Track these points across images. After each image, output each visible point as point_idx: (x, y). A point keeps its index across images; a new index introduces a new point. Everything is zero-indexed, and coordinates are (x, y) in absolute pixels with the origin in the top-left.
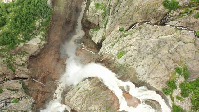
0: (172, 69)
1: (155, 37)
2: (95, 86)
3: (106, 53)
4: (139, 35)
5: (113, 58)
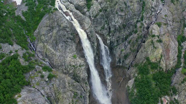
0: (54, 14)
1: (57, 54)
2: (83, 24)
4: (66, 60)
5: (78, 56)
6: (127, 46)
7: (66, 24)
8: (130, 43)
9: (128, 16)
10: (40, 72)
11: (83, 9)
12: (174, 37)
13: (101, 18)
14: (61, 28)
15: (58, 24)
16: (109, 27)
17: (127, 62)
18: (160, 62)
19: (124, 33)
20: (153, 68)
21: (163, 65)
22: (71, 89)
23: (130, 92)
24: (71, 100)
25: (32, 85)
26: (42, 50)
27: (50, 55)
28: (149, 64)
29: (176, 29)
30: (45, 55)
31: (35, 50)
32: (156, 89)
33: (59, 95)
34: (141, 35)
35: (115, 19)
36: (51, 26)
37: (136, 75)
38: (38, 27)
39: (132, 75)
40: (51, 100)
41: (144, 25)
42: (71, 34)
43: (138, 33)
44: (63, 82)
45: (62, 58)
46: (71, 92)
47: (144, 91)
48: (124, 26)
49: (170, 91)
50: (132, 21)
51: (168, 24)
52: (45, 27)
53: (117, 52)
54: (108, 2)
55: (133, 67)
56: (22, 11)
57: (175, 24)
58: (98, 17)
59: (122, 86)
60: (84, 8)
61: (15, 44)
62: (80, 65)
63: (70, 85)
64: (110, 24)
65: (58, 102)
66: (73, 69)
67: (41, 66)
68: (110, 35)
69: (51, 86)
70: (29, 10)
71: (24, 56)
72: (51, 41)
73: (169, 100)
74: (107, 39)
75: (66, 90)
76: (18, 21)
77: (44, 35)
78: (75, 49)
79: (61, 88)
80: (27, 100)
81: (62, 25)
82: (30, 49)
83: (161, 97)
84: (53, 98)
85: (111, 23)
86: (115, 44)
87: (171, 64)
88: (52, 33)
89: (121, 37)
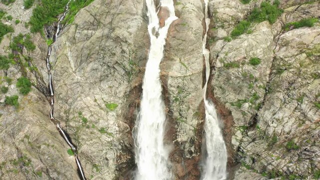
1: (75, 77)
2: (172, 60)
3: (117, 129)
4: (79, 99)
5: (120, 112)
7: (126, 34)
10: (9, 81)
11: (219, 27)
14: (112, 35)
15: (111, 23)
16: (257, 115)
19: (277, 160)
22: (22, 147)
35: (281, 108)
36: (98, 17)
44: (19, 125)
45: (78, 89)
46: (14, 150)
54: (304, 55)
58: (232, 71)
60: (223, 27)
61: (32, 10)
62: (102, 129)
63: (27, 140)
64: (262, 111)
66: (79, 122)
68: (249, 133)
72: (80, 45)
74: (234, 134)
77: (77, 25)
78: (122, 94)
79: (6, 131)
81: (118, 32)
82: (48, 33)
85: (266, 109)
86: (247, 161)
88: (93, 32)
89: (263, 161)
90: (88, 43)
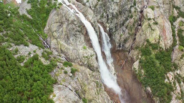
0: (61, 9)
1: (71, 48)
2: (87, 15)
3: (93, 51)
5: (87, 47)
6: (125, 31)
7: (73, 18)
8: (128, 28)
9: (122, 2)
10: (62, 69)
12: (167, 18)
13: (100, 8)
14: (69, 22)
15: (66, 19)
16: (107, 14)
17: (127, 45)
18: (159, 42)
19: (121, 19)
20: (154, 49)
21: (162, 44)
22: (93, 79)
23: (137, 73)
24: (95, 89)
25: (59, 82)
26: (56, 47)
27: (65, 50)
28: (149, 46)
29: (167, 11)
30: (60, 51)
31: (49, 47)
32: (161, 68)
33: (85, 87)
34: (137, 19)
35: (111, 6)
36: (60, 21)
37: (140, 57)
38: (47, 24)
39: (135, 57)
40: (79, 93)
41: (138, 10)
42: (79, 27)
43: (133, 18)
44: (84, 74)
45: (75, 51)
46: (93, 82)
47: (151, 70)
48: (121, 13)
49: (172, 67)
50: (126, 7)
51: (159, 6)
52: (55, 23)
53: (117, 38)
55: (134, 49)
56: (26, 9)
57: (166, 6)
58: (98, 7)
59: (125, 68)
61: (30, 44)
62: (91, 56)
63: (91, 76)
64: (108, 12)
65: (85, 94)
66: (86, 60)
67: (61, 62)
68: (109, 22)
69: (76, 81)
70: (33, 7)
71: (43, 56)
72: (62, 36)
73: (173, 75)
74: (107, 26)
75: (89, 81)
76: (25, 21)
77: (55, 31)
78: (84, 40)
79: (85, 80)
80: (62, 98)
81: (71, 19)
82: (45, 47)
83: (166, 74)
84: (81, 91)
85: (109, 11)
86: (114, 30)
87: (169, 43)
88: (62, 28)
89: (119, 23)
90: (64, 33)
